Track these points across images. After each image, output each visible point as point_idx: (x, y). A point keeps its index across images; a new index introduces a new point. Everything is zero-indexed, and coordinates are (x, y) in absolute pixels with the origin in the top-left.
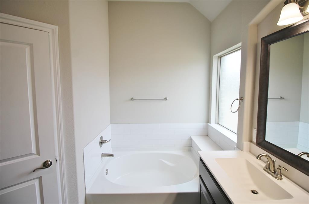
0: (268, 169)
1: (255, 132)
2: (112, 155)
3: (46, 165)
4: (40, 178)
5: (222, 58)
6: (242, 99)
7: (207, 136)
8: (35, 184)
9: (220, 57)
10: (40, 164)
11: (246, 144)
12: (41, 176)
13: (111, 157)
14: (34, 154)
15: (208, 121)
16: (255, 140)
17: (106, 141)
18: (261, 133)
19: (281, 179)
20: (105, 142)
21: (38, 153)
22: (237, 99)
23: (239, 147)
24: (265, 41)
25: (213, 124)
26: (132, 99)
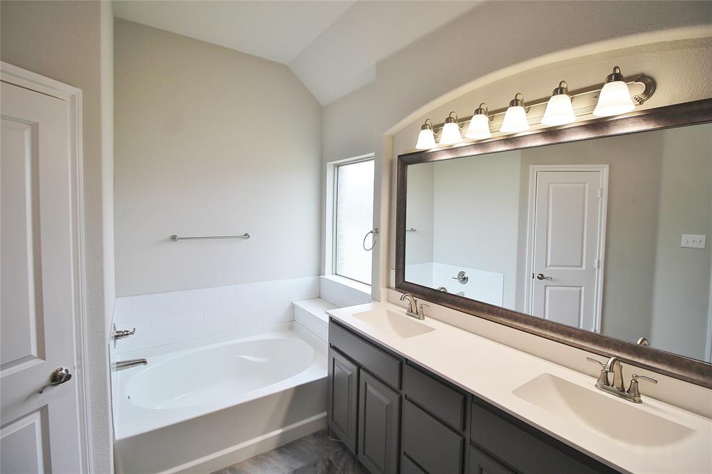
0: (410, 312)
1: (393, 273)
2: (144, 362)
3: (58, 379)
4: (44, 411)
5: (341, 168)
6: (376, 231)
7: (319, 297)
8: (34, 423)
9: (338, 166)
10: (45, 377)
11: (383, 291)
12: (47, 405)
13: (142, 365)
14: (34, 358)
15: (320, 272)
16: (393, 284)
17: (127, 331)
18: (401, 273)
19: (424, 318)
20: (127, 335)
21: (42, 354)
22: (371, 232)
23: (374, 298)
24: (401, 160)
25: (328, 275)
26: (174, 238)
